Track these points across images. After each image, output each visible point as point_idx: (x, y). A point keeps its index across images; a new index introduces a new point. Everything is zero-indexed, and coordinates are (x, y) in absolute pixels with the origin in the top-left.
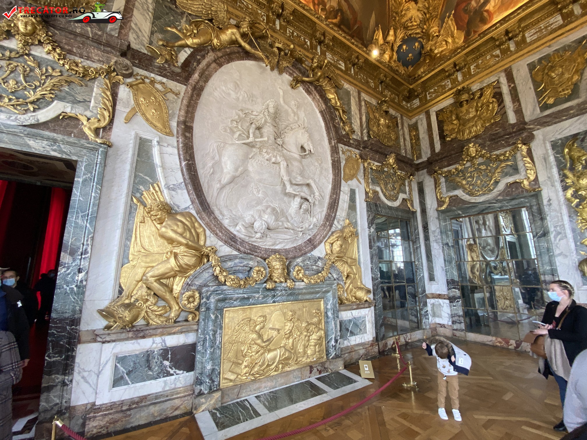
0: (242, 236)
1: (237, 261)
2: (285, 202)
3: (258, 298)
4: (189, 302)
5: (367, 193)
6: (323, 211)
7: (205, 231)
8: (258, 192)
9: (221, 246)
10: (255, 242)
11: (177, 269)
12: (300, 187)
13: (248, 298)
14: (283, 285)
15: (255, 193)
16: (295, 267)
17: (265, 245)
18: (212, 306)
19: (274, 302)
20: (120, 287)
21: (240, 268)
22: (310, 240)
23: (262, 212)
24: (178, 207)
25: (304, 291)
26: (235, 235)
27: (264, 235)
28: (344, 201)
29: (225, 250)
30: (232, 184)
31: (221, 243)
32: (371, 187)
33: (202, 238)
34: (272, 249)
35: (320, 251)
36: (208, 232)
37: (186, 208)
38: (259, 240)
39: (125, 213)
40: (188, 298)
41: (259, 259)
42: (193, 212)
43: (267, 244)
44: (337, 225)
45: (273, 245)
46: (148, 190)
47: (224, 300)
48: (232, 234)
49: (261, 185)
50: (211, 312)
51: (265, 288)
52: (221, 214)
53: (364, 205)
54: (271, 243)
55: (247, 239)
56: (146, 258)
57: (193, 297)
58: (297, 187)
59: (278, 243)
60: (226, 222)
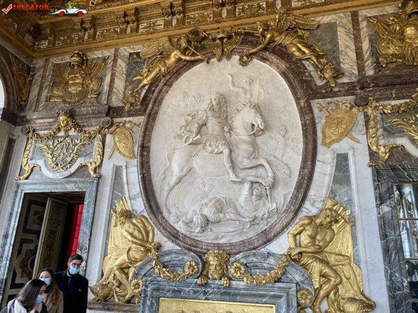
0: (184, 232)
1: (173, 255)
3: (189, 292)
4: (135, 288)
6: (289, 193)
7: (153, 230)
8: (204, 186)
9: (166, 242)
10: (195, 236)
13: (179, 291)
15: (201, 187)
16: (233, 263)
17: (207, 240)
18: (149, 293)
19: (206, 299)
21: (177, 262)
22: (264, 232)
24: (136, 212)
26: (178, 231)
27: (203, 230)
29: (168, 245)
31: (166, 239)
33: (151, 235)
34: (214, 244)
37: (141, 212)
40: (134, 285)
41: (192, 254)
42: (146, 214)
43: (208, 238)
44: (309, 209)
45: (216, 239)
48: (175, 229)
54: (212, 238)
55: (188, 234)
57: (138, 284)
59: (220, 236)
60: (171, 220)
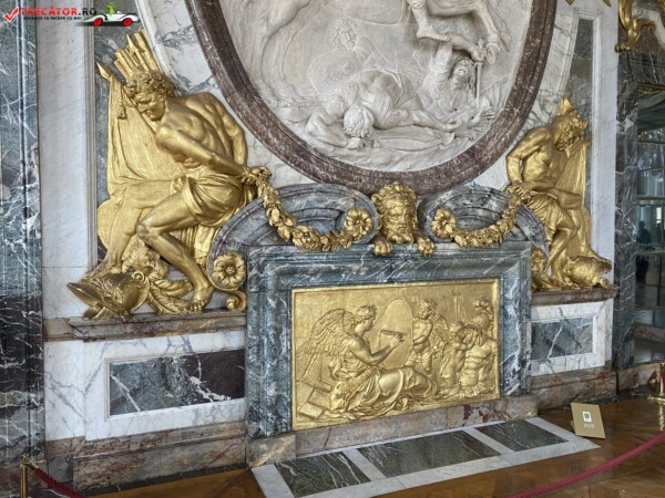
0: (320, 146)
1: (313, 197)
2: (414, 63)
3: (358, 271)
4: (227, 276)
5: (622, 29)
6: (505, 81)
7: (243, 133)
8: (352, 39)
9: (278, 166)
10: (347, 157)
11: (198, 211)
12: (450, 22)
13: (338, 272)
14: (410, 247)
15: (344, 42)
16: (435, 211)
17: (368, 165)
18: (270, 284)
19: (391, 281)
20: (100, 243)
21: (320, 212)
22: (471, 152)
23: (362, 89)
24: (187, 83)
25: (456, 261)
26: (305, 143)
27: (367, 142)
28: (562, 53)
29: (287, 175)
30: (293, 25)
31: (279, 161)
32: (635, 12)
33: (239, 149)
34: (384, 174)
35: (495, 177)
36: (250, 137)
37: (202, 85)
38: (355, 153)
39: (88, 98)
40: (224, 267)
41: (357, 193)
42: (218, 93)
43: (372, 161)
44: (539, 114)
45: (386, 164)
46: (125, 47)
47: (291, 273)
48: (299, 139)
49: (359, 22)
50: (269, 294)
51: (372, 252)
52: (274, 95)
53: (614, 59)
54: (381, 160)
55: (330, 151)
56: (139, 190)
57: (233, 265)
58: (443, 23)
59: (397, 159)
60: (285, 115)
